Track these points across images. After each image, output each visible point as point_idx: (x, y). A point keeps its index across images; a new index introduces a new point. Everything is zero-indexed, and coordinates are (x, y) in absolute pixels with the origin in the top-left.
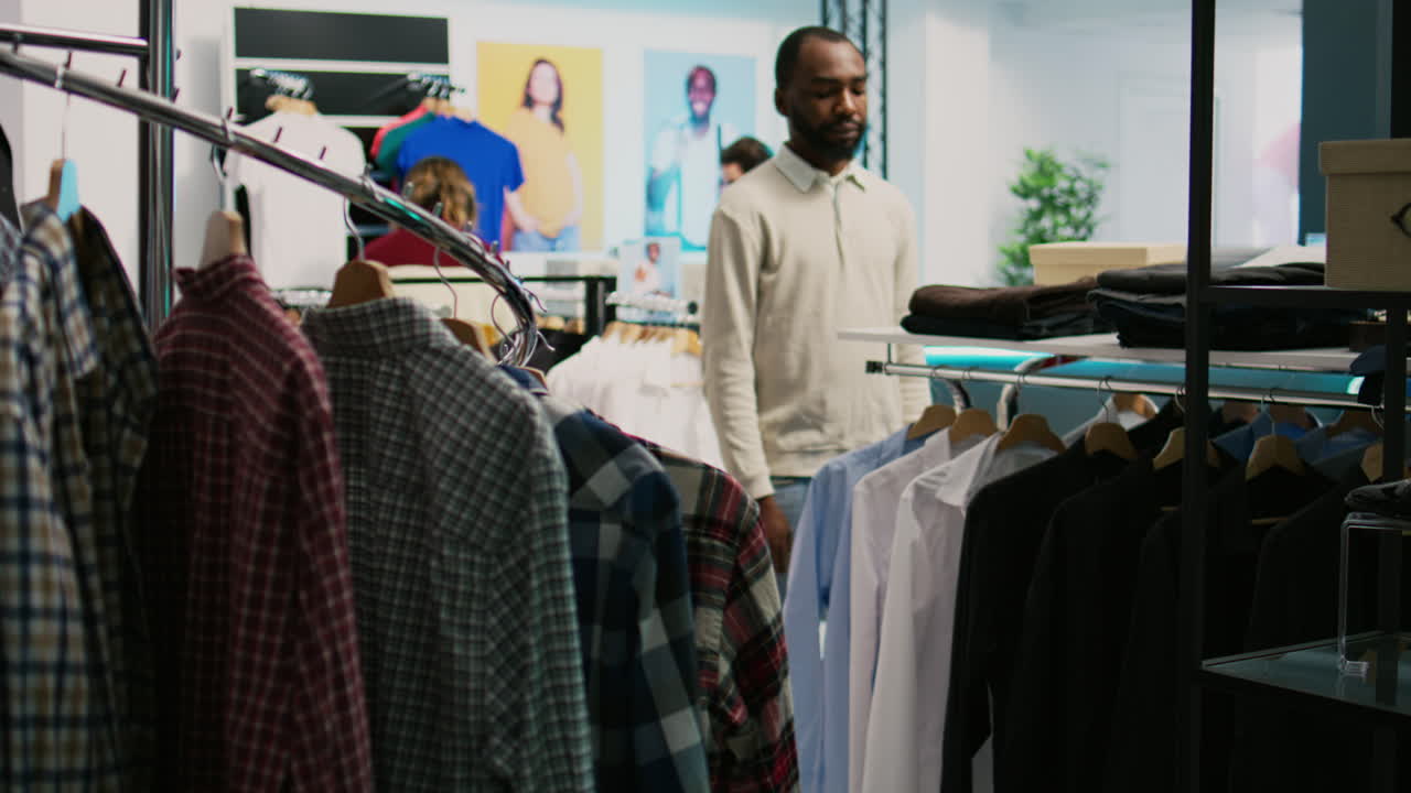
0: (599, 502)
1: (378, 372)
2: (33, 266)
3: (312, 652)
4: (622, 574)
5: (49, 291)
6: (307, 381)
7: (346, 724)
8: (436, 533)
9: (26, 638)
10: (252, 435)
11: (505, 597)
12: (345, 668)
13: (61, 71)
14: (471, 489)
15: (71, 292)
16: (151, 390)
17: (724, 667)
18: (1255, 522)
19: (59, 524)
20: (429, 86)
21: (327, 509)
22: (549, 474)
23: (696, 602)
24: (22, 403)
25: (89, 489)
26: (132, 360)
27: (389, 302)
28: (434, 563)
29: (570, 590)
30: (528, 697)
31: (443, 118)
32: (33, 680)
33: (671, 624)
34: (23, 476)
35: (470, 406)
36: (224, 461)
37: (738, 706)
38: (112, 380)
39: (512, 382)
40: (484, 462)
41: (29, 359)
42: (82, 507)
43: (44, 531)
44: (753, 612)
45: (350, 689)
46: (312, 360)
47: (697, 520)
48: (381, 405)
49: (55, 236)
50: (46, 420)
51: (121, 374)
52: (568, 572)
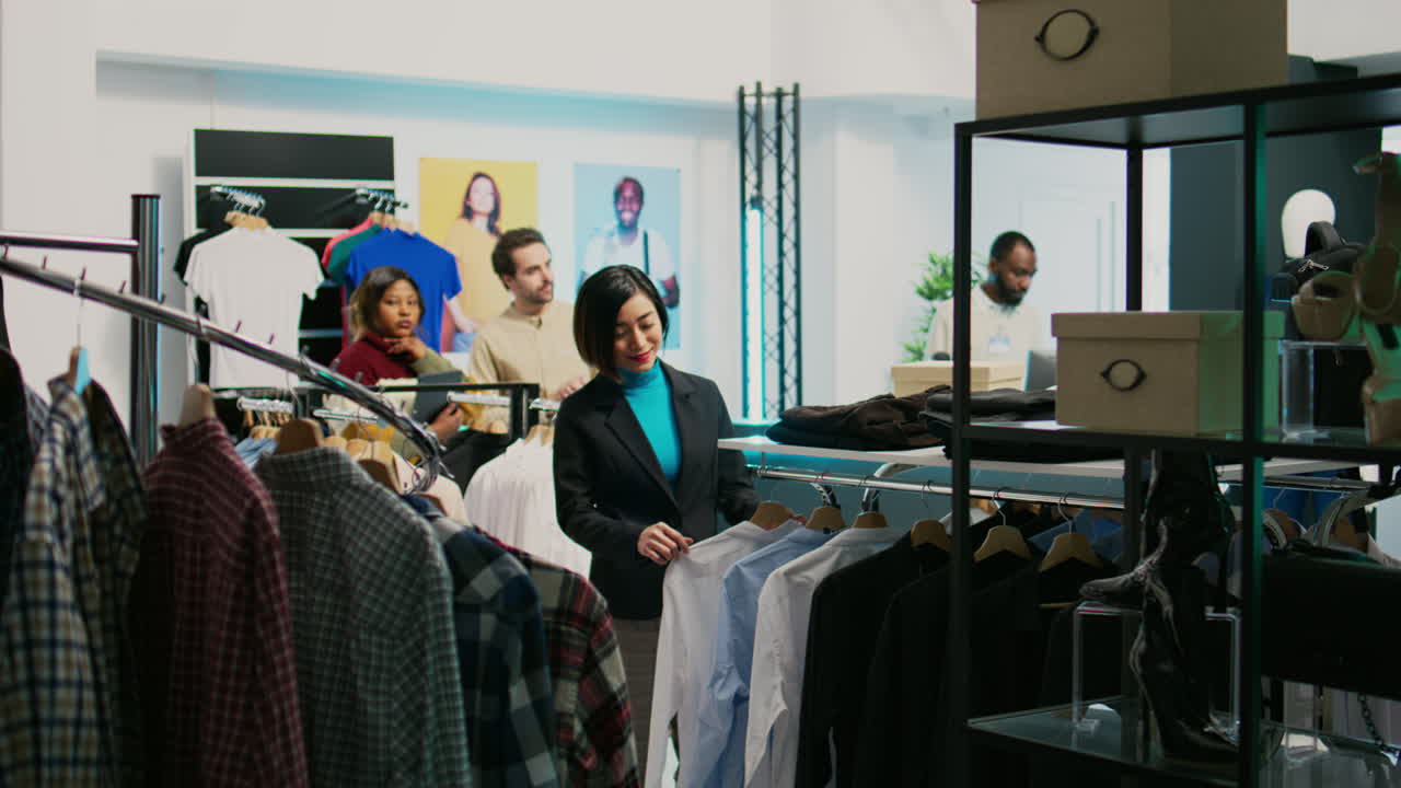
0: (480, 597)
1: (312, 501)
2: (59, 431)
3: (266, 710)
4: (497, 653)
5: (71, 448)
6: (263, 514)
7: (289, 760)
8: (355, 622)
9: (53, 703)
10: (222, 553)
11: (407, 670)
12: (289, 720)
13: (78, 282)
14: (380, 591)
15: (86, 447)
16: (142, 515)
17: (578, 727)
18: (1044, 605)
19: (78, 619)
20: (375, 200)
21: (277, 607)
22: (439, 580)
23: (556, 675)
24: (51, 531)
25: (97, 591)
26: (128, 493)
27: (320, 451)
28: (353, 645)
29: (456, 664)
30: (425, 743)
31: (388, 230)
32: (58, 732)
33: (533, 690)
34: (52, 584)
35: (381, 529)
36: (198, 570)
37: (590, 755)
38: (113, 508)
39: (411, 511)
40: (391, 570)
41: (57, 499)
42: (93, 605)
43: (67, 625)
44: (602, 684)
45: (292, 736)
46: (266, 498)
47: (558, 612)
48: (315, 527)
49: (74, 407)
50: (69, 543)
51: (119, 502)
52: (454, 650)
